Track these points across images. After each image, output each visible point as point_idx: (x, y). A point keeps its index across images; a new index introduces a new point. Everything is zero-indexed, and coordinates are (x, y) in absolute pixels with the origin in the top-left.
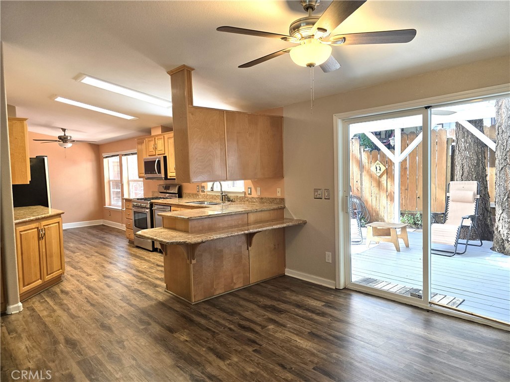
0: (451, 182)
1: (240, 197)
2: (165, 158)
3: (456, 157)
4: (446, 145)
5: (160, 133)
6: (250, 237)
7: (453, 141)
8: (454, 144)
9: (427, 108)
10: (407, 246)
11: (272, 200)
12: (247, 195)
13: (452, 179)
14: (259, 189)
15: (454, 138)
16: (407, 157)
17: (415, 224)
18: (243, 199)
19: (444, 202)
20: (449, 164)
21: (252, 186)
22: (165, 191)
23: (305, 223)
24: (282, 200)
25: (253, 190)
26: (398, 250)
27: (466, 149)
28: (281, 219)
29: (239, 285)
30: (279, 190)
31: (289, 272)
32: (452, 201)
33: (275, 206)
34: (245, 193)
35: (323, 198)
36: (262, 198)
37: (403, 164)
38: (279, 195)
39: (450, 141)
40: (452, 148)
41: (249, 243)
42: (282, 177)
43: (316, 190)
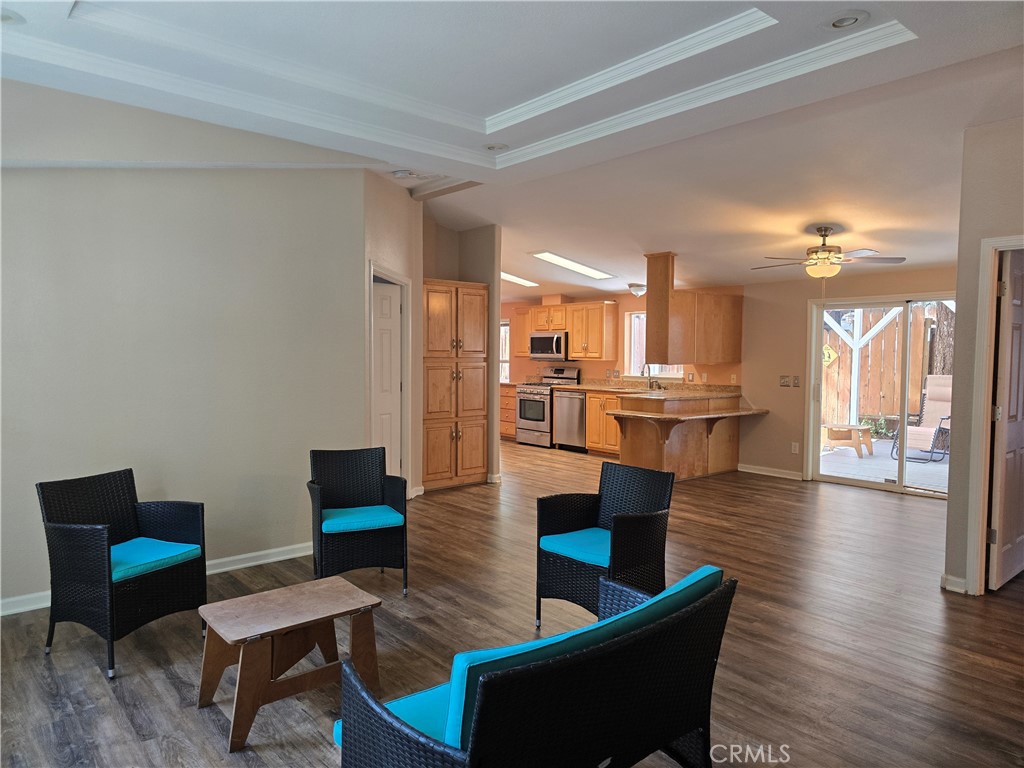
0: (929, 376)
1: (677, 384)
2: (567, 334)
3: (936, 344)
4: (923, 328)
5: (559, 303)
6: (711, 422)
7: (933, 323)
8: (934, 326)
9: (908, 302)
10: (871, 454)
11: (725, 388)
12: (687, 382)
13: (930, 373)
14: (705, 375)
15: (935, 319)
16: (868, 345)
17: (877, 433)
18: (681, 385)
19: (918, 404)
20: (927, 353)
21: (694, 371)
22: (556, 375)
23: (767, 412)
24: (738, 388)
25: (697, 376)
26: (861, 456)
27: (949, 335)
28: (736, 408)
29: (698, 474)
30: (734, 376)
31: (742, 468)
32: (930, 399)
33: (730, 395)
34: (684, 379)
35: (792, 385)
36: (710, 386)
37: (864, 349)
38: (733, 382)
39: (929, 323)
40: (931, 332)
41: (710, 431)
42: (740, 362)
43: (783, 377)
